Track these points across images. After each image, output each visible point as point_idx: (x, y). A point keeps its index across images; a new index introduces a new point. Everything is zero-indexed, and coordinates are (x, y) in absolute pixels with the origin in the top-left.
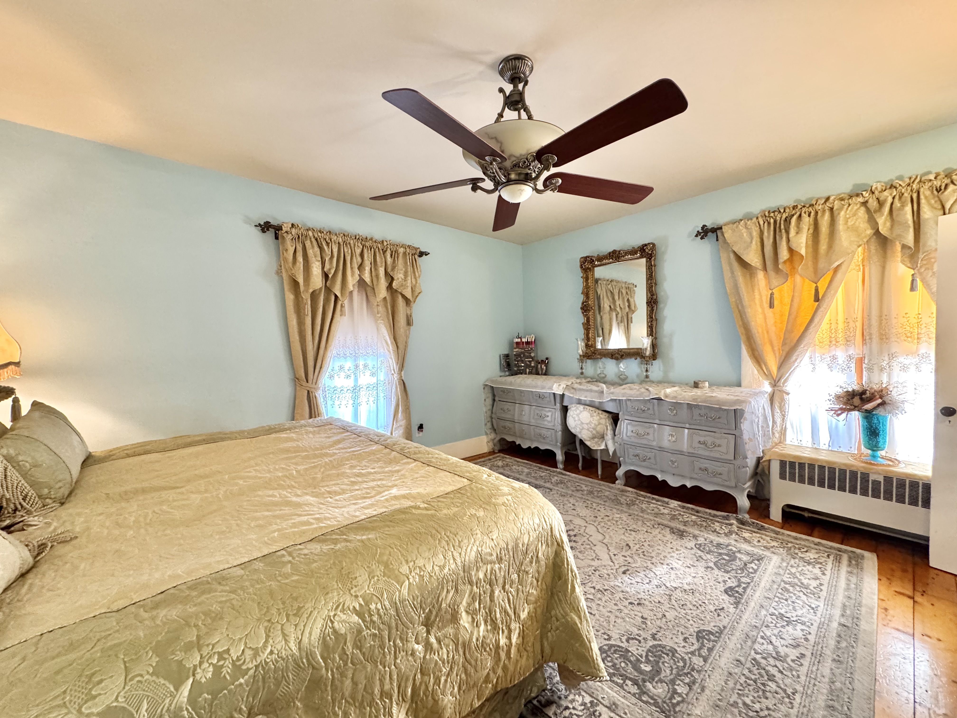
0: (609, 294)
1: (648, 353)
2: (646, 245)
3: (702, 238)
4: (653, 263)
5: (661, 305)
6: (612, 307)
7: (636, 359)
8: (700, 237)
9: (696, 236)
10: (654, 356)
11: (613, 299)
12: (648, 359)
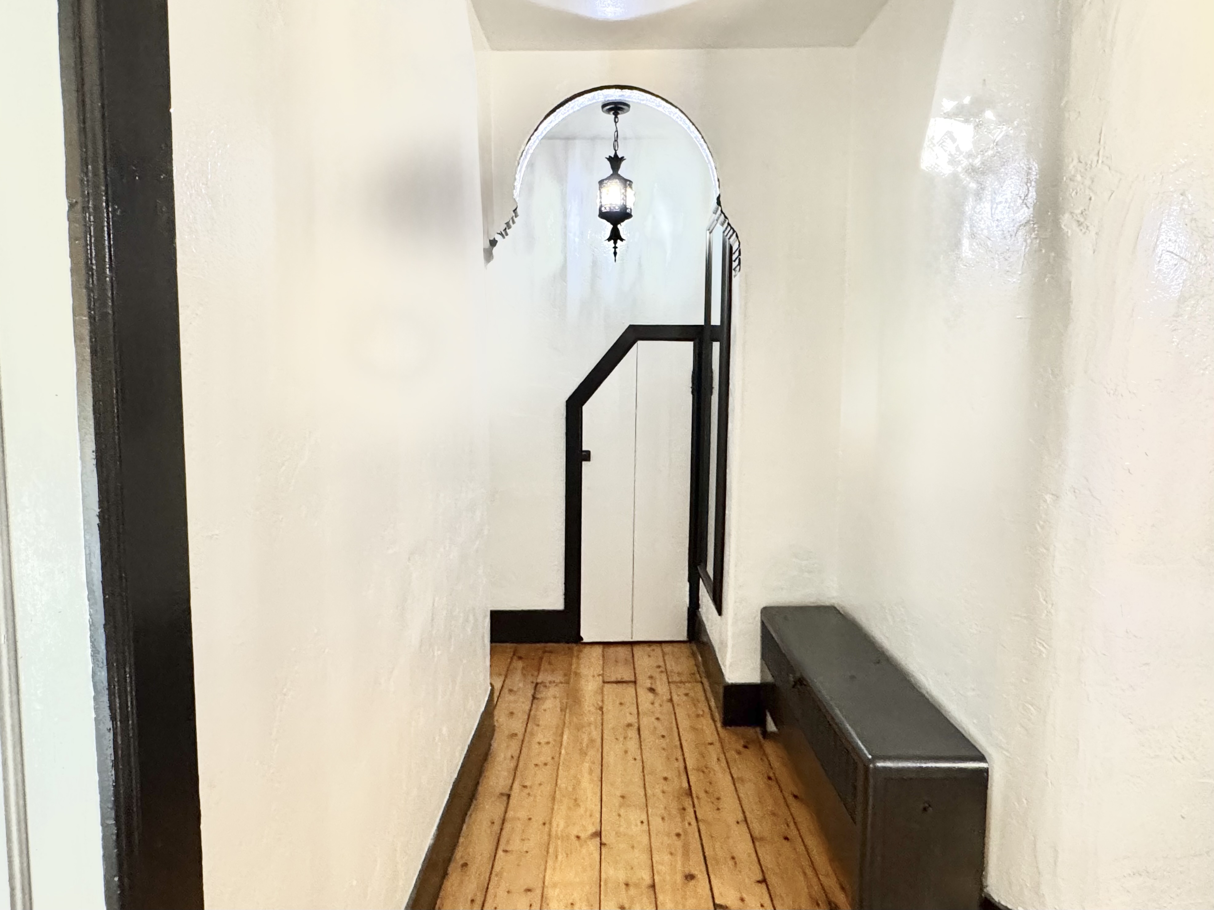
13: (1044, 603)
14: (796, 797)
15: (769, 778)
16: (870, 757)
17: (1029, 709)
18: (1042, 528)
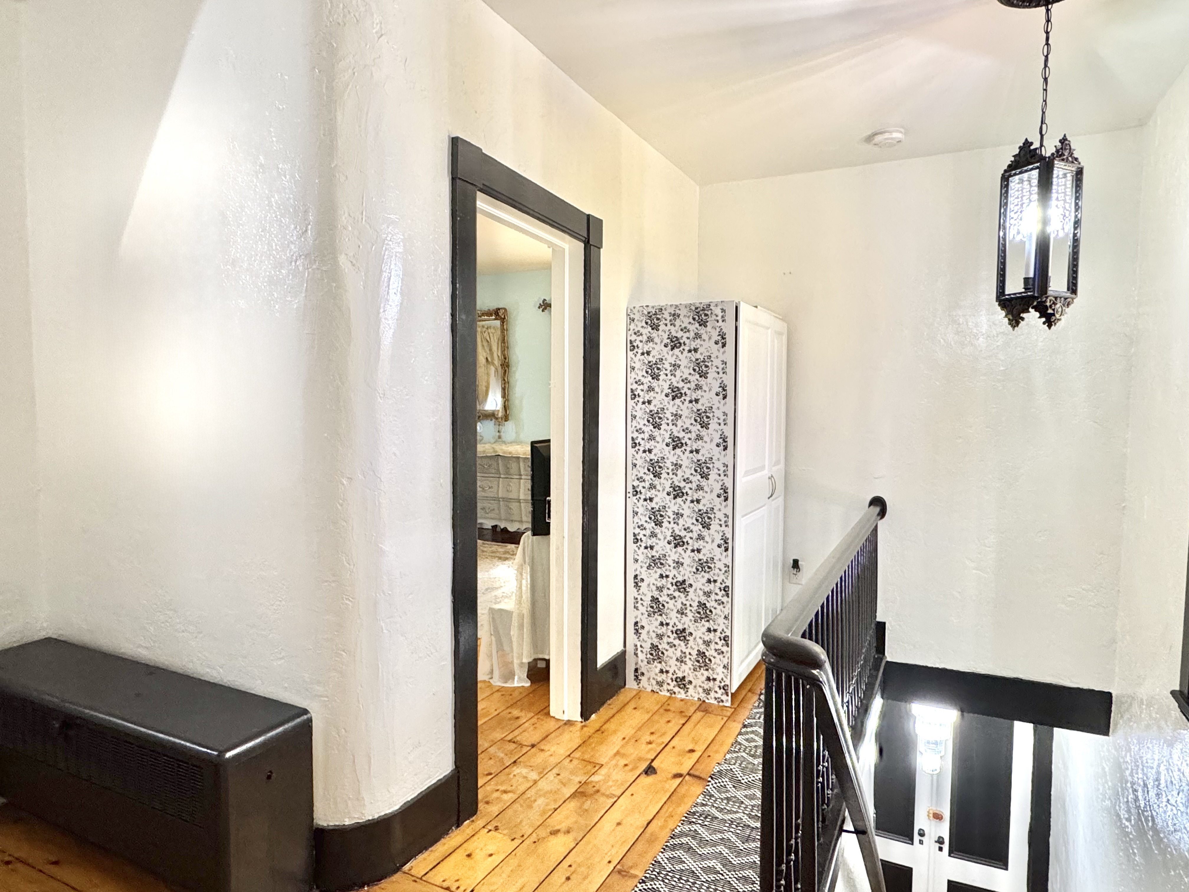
0: (485, 344)
1: (500, 415)
2: (499, 309)
3: (543, 311)
4: (505, 327)
5: (513, 369)
6: (489, 359)
7: (491, 420)
8: (541, 309)
9: (539, 308)
10: (506, 418)
11: (491, 350)
12: (500, 420)
13: (348, 565)
14: (56, 863)
15: (8, 863)
16: (216, 753)
17: (342, 655)
18: (341, 505)
